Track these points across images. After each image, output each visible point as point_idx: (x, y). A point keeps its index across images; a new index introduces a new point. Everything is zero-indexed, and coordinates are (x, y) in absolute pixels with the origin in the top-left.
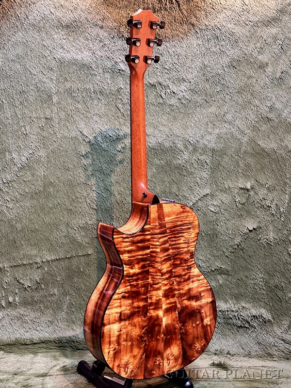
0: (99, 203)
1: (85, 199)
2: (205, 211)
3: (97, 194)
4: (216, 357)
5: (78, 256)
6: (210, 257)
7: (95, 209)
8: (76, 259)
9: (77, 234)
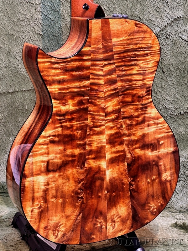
0: (45, 28)
1: (29, 21)
2: (175, 39)
3: (43, 15)
4: (181, 215)
5: (21, 91)
6: (179, 97)
7: (41, 35)
8: (20, 94)
9: (20, 65)
